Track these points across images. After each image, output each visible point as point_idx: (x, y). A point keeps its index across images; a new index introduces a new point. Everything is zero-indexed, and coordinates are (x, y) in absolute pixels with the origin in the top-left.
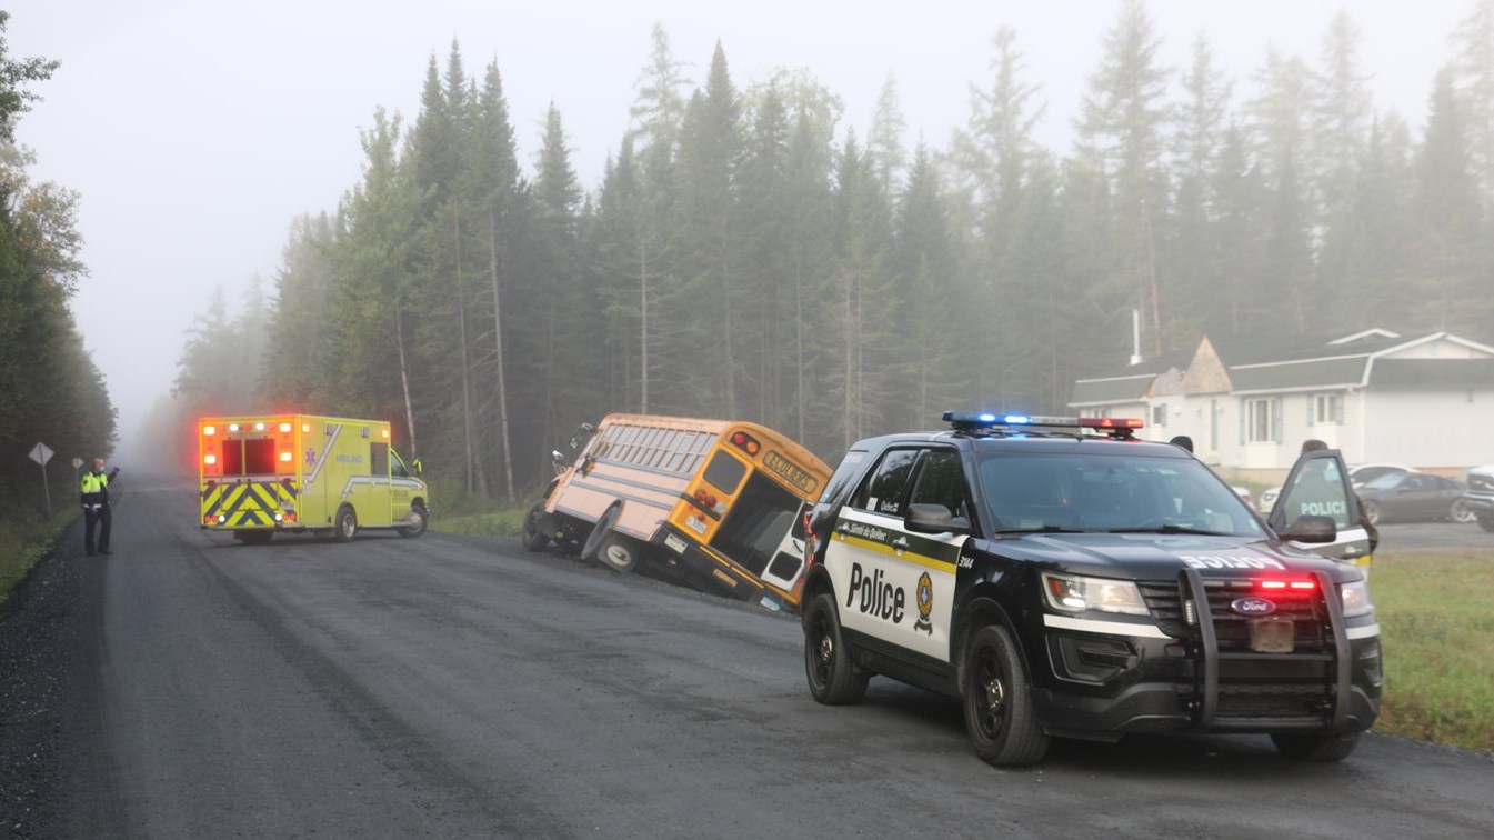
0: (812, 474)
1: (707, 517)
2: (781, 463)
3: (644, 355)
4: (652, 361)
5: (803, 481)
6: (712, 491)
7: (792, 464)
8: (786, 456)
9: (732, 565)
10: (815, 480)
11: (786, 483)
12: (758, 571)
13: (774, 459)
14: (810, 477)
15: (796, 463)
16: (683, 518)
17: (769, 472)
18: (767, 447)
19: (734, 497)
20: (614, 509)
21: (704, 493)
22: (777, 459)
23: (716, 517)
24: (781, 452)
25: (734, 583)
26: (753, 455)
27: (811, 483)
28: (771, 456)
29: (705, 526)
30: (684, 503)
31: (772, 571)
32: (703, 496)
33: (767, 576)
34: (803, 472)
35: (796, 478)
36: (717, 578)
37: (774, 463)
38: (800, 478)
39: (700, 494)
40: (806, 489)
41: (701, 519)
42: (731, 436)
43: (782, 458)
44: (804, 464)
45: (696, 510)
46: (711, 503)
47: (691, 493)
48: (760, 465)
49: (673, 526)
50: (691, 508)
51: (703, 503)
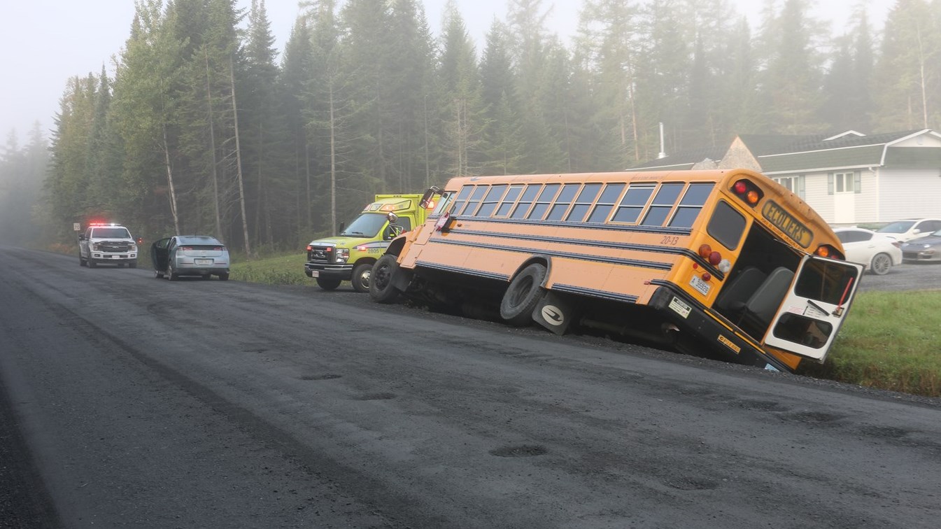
0: (809, 226)
1: (713, 278)
2: (777, 214)
3: (333, 154)
4: (337, 159)
5: (798, 234)
6: (716, 247)
7: (788, 215)
8: (784, 207)
9: (735, 330)
10: (810, 232)
11: (784, 236)
12: (759, 335)
13: (771, 211)
14: (805, 229)
15: (792, 214)
16: (687, 277)
17: (768, 224)
18: (768, 196)
19: (736, 253)
20: (537, 266)
21: (709, 249)
22: (774, 209)
23: (719, 275)
24: (779, 202)
25: (737, 350)
26: (753, 205)
27: (806, 236)
28: (769, 206)
29: (709, 287)
30: (687, 261)
31: (777, 333)
32: (709, 253)
33: (770, 339)
34: (799, 224)
35: (791, 230)
36: (721, 344)
37: (771, 214)
38: (796, 231)
39: (705, 250)
40: (801, 242)
41: (706, 279)
42: (731, 185)
43: (779, 209)
44: (802, 216)
45: (700, 268)
46: (716, 259)
47: (695, 249)
48: (760, 217)
49: (677, 287)
50: (695, 267)
51: (707, 260)
